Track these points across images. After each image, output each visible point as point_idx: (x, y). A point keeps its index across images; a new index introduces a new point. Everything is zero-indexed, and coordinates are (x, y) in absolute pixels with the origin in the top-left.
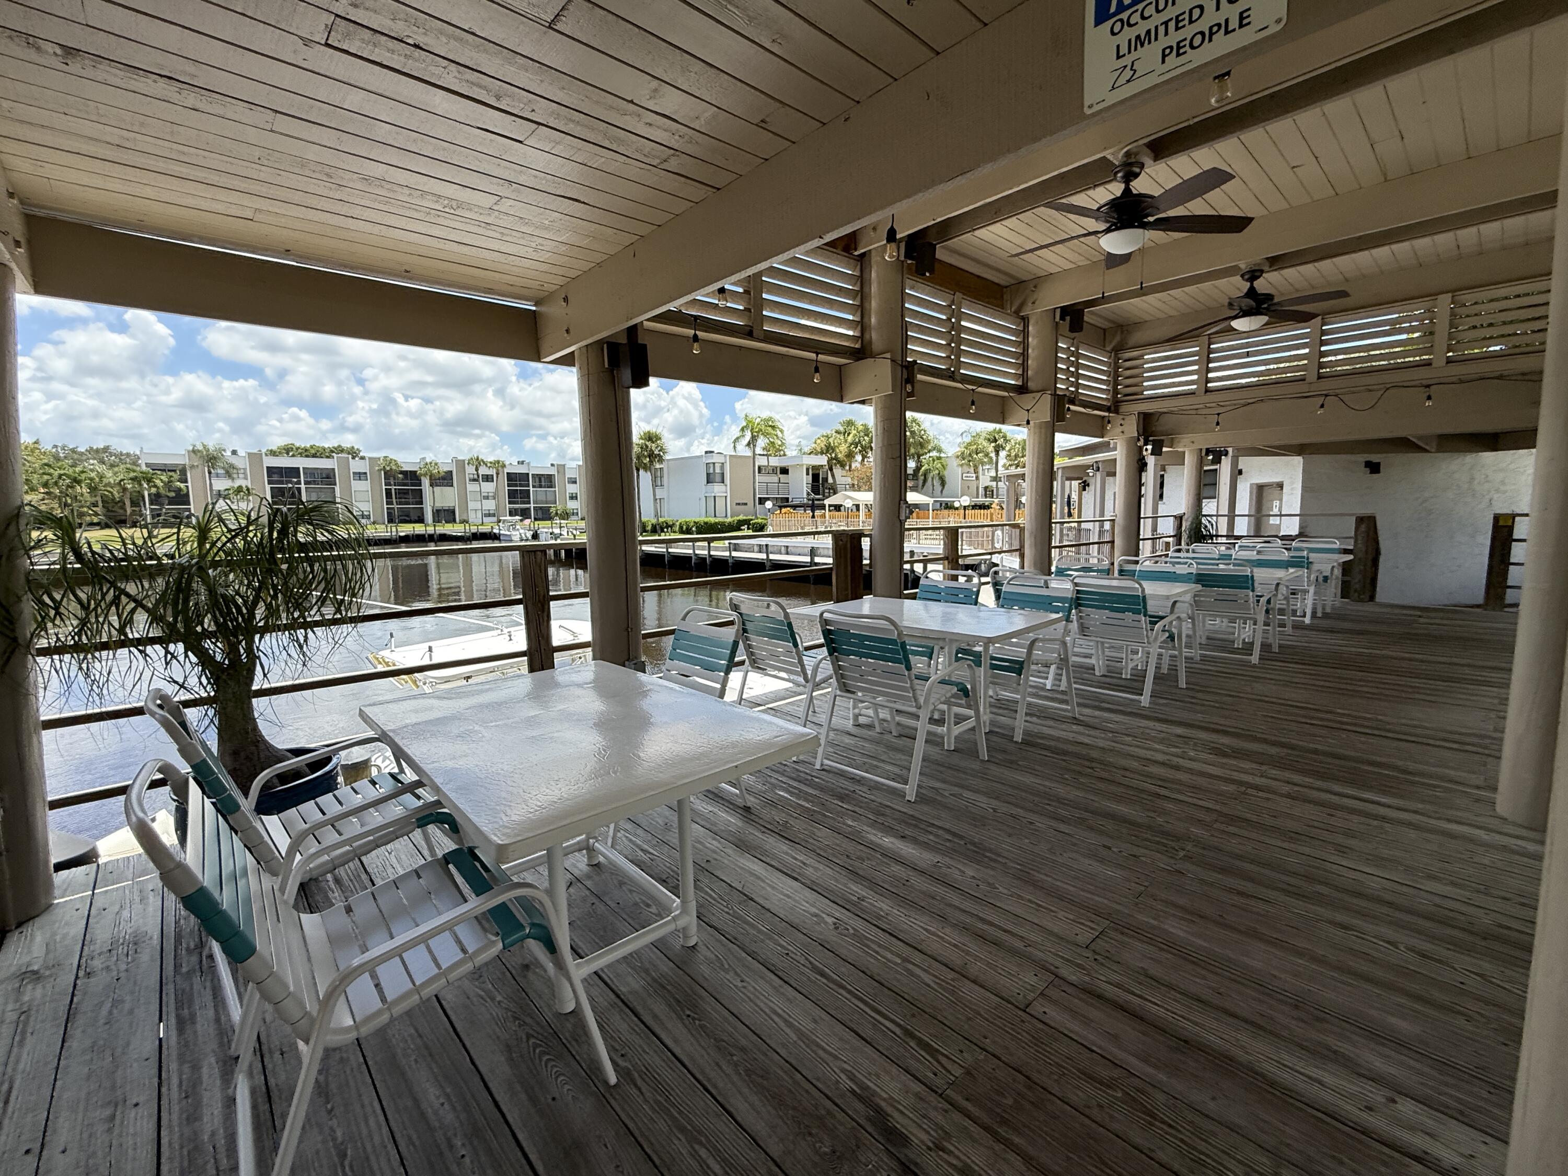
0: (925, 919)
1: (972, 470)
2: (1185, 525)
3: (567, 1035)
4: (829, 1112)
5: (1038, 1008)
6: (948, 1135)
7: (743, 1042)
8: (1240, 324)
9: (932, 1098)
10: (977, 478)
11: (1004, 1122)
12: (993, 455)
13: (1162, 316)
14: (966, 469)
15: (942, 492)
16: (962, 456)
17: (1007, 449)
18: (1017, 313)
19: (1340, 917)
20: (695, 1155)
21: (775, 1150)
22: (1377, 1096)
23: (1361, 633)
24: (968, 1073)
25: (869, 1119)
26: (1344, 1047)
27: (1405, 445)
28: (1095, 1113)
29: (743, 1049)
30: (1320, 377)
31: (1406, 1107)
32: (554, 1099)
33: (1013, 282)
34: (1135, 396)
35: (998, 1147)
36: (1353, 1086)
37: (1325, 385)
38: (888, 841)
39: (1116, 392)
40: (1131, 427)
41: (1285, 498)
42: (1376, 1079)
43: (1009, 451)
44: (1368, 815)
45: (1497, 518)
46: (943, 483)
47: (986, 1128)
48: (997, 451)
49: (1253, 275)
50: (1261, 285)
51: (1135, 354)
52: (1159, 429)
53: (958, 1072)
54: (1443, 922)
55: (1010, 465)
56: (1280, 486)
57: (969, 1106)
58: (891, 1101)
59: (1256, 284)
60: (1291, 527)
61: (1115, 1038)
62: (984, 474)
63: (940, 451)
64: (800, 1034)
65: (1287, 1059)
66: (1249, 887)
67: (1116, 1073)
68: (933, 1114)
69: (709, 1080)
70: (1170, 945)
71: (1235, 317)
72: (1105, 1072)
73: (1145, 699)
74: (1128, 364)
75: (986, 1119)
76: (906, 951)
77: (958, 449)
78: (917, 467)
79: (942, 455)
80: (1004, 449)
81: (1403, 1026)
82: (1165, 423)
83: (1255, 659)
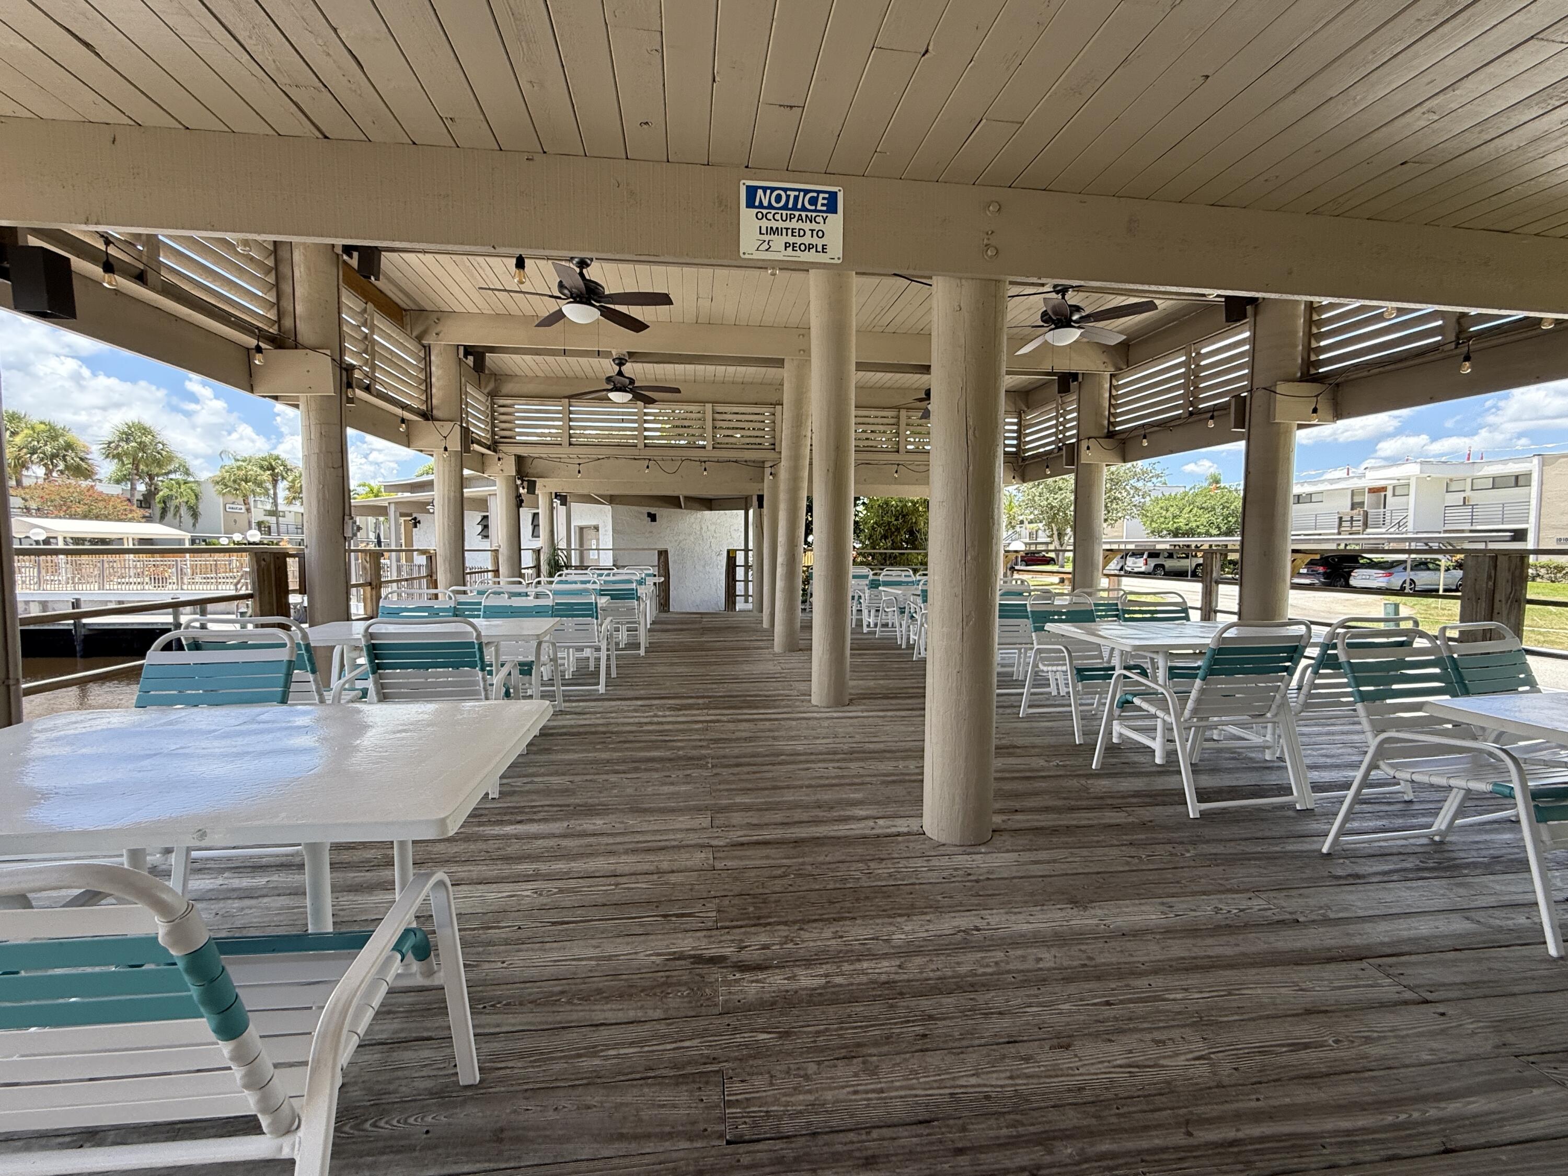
0: (601, 858)
1: (241, 499)
2: (543, 558)
3: (367, 1098)
4: (668, 977)
5: (719, 865)
6: (742, 941)
7: (559, 989)
8: (615, 396)
9: (714, 932)
10: (248, 510)
11: (759, 918)
12: (270, 486)
13: (530, 374)
14: (231, 498)
15: (194, 525)
16: (222, 482)
17: (290, 478)
18: (419, 338)
19: (801, 766)
20: (607, 1058)
21: (658, 1014)
22: (871, 823)
23: (682, 630)
24: (719, 911)
25: (692, 963)
26: (848, 813)
27: (673, 502)
28: (791, 889)
29: (562, 992)
30: (646, 446)
31: (881, 822)
32: (427, 1132)
33: (414, 307)
34: (509, 439)
35: (768, 928)
36: (862, 824)
37: (649, 452)
38: (509, 829)
39: (494, 433)
40: (510, 468)
41: (601, 537)
42: (866, 818)
43: (293, 481)
44: (770, 720)
45: (728, 551)
46: (195, 515)
47: (755, 925)
48: (275, 482)
49: (621, 362)
50: (628, 369)
51: (509, 402)
52: (530, 471)
53: (714, 914)
54: (835, 753)
55: (294, 498)
56: (596, 528)
57: (735, 923)
58: (693, 948)
59: (624, 368)
60: (607, 560)
61: (767, 857)
62: (255, 507)
63: (187, 472)
64: (597, 959)
65: (836, 828)
66: (755, 768)
67: (783, 869)
68: (723, 938)
69: (560, 1023)
70: (747, 808)
71: (611, 390)
72: (779, 872)
73: (601, 688)
74: (502, 410)
75: (752, 922)
76: (613, 880)
77: (218, 473)
78: (149, 491)
79: (191, 479)
80: (283, 478)
81: (858, 796)
82: (539, 466)
83: (642, 652)
